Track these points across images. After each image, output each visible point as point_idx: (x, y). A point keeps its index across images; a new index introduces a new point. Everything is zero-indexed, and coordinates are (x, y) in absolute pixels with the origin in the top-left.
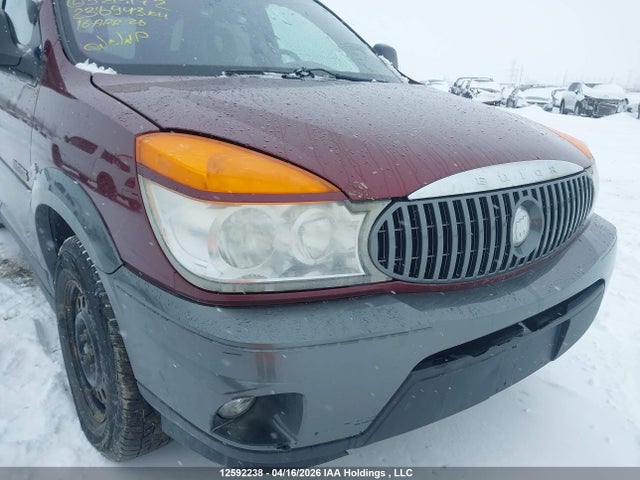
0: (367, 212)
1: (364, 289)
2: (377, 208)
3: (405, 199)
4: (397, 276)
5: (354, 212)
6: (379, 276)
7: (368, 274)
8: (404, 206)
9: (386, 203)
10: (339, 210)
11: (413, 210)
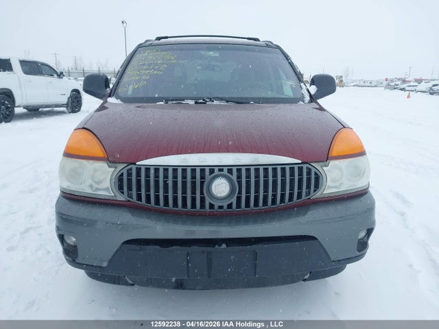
0: (116, 168)
1: (114, 202)
2: (121, 166)
3: (135, 164)
4: (130, 199)
5: (110, 167)
6: (121, 198)
7: (115, 196)
8: (134, 167)
9: (126, 165)
10: (103, 165)
11: (138, 170)
